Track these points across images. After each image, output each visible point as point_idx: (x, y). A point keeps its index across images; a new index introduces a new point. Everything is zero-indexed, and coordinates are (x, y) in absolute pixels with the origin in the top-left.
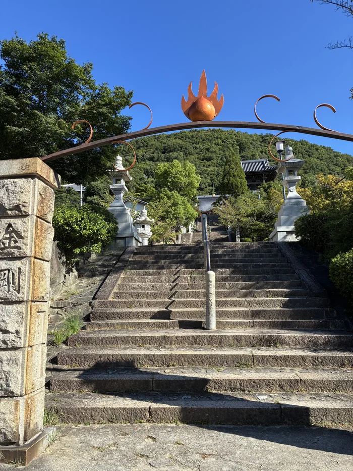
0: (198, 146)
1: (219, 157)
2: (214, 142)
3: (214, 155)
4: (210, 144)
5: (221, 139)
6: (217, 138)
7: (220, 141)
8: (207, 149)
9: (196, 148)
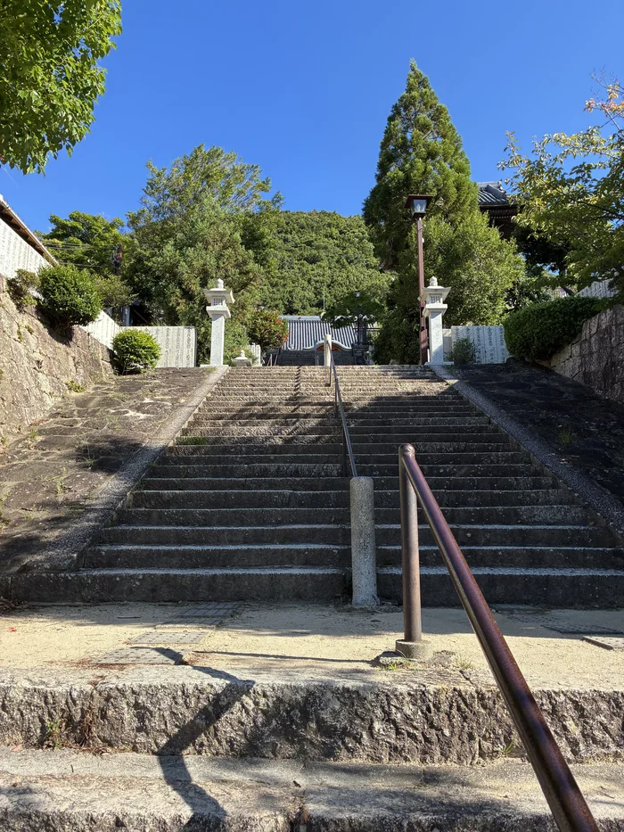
0: (289, 236)
1: (332, 257)
2: (323, 232)
3: (323, 254)
4: (314, 235)
5: (337, 227)
6: (329, 225)
7: (335, 232)
8: (309, 243)
9: (286, 240)
